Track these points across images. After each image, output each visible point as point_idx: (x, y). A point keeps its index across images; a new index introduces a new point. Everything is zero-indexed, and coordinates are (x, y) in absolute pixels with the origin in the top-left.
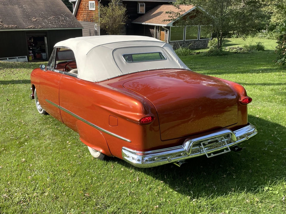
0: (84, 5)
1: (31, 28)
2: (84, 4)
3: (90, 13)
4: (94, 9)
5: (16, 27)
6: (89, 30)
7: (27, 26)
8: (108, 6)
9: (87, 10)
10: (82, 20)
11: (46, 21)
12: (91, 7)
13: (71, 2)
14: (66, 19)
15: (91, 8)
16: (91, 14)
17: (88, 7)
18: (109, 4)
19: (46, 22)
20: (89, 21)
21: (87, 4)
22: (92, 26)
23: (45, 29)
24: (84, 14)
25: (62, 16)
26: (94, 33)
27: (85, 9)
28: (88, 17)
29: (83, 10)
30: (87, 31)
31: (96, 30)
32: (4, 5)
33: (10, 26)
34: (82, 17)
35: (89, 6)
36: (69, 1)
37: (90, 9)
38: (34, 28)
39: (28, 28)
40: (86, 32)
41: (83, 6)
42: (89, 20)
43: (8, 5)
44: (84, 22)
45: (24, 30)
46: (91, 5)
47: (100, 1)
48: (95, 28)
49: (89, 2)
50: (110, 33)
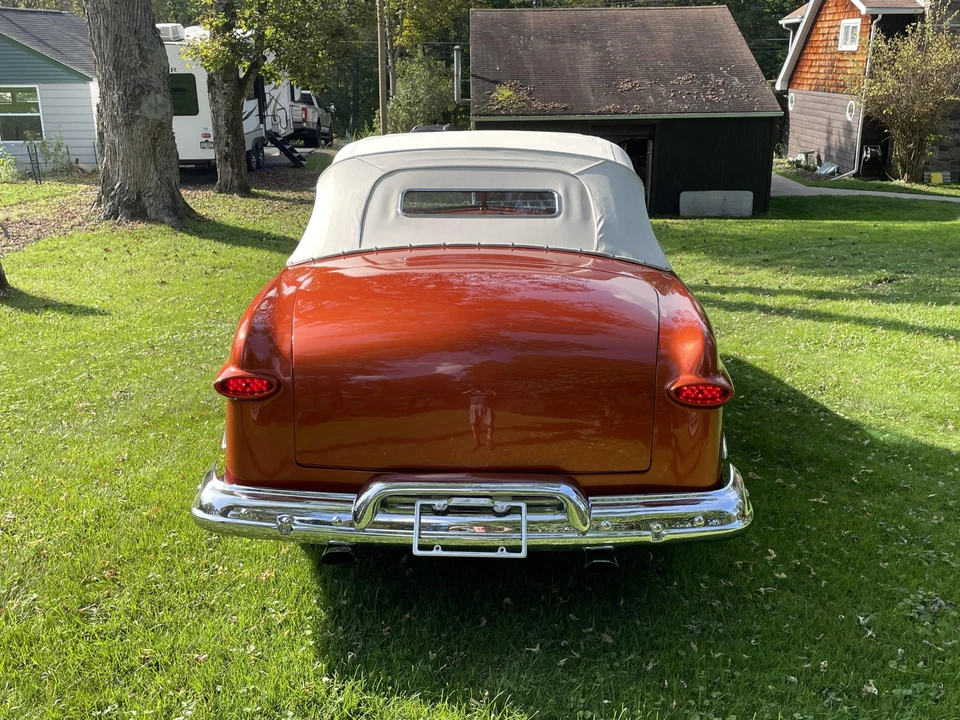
0: (824, 34)
1: (609, 112)
2: (826, 31)
3: (839, 61)
4: (854, 47)
5: (565, 109)
6: (826, 120)
7: (599, 107)
8: (906, 34)
9: (832, 49)
10: (811, 85)
11: (662, 90)
12: (846, 39)
13: (787, 25)
14: (731, 82)
15: (845, 44)
16: (841, 64)
17: (836, 39)
18: (909, 29)
19: (659, 93)
20: (832, 89)
21: (833, 30)
22: (840, 108)
23: (650, 116)
24: (820, 66)
25: (718, 74)
26: (841, 131)
27: (826, 47)
28: (831, 76)
29: (820, 51)
30: (820, 124)
31: (849, 122)
32: (553, 42)
33: (550, 106)
34: (813, 76)
35: (841, 37)
36: (780, 22)
37: (842, 47)
38: (616, 113)
39: (600, 113)
40: (817, 127)
41: (821, 38)
42: (831, 86)
43: (565, 42)
44: (816, 93)
45: (587, 117)
46: (846, 34)
47: (880, 17)
48: (848, 115)
49: (843, 21)
50: (896, 133)
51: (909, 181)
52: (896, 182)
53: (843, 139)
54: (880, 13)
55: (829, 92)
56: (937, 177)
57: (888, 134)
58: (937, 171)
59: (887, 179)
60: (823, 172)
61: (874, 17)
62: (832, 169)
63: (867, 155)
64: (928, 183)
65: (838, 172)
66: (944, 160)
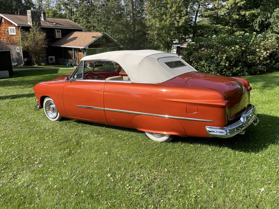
0: (3, 30)
3: (10, 37)
4: (15, 34)
9: (7, 34)
17: (8, 32)
21: (7, 30)
22: (14, 49)
24: (4, 38)
26: (16, 54)
27: (5, 34)
28: (8, 41)
29: (3, 34)
31: (18, 52)
37: (10, 34)
42: (9, 43)
46: (11, 31)
47: (21, 27)
48: (17, 51)
49: (9, 27)
50: (32, 54)
51: (38, 65)
52: (35, 66)
53: (17, 57)
54: (21, 26)
55: (9, 45)
56: (43, 64)
57: (30, 55)
58: (42, 63)
59: (32, 65)
60: (14, 65)
61: (19, 27)
62: (16, 64)
63: (26, 60)
64: (41, 65)
65: (18, 65)
66: (43, 60)
